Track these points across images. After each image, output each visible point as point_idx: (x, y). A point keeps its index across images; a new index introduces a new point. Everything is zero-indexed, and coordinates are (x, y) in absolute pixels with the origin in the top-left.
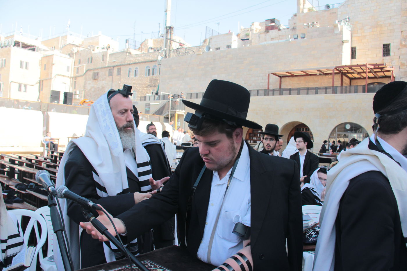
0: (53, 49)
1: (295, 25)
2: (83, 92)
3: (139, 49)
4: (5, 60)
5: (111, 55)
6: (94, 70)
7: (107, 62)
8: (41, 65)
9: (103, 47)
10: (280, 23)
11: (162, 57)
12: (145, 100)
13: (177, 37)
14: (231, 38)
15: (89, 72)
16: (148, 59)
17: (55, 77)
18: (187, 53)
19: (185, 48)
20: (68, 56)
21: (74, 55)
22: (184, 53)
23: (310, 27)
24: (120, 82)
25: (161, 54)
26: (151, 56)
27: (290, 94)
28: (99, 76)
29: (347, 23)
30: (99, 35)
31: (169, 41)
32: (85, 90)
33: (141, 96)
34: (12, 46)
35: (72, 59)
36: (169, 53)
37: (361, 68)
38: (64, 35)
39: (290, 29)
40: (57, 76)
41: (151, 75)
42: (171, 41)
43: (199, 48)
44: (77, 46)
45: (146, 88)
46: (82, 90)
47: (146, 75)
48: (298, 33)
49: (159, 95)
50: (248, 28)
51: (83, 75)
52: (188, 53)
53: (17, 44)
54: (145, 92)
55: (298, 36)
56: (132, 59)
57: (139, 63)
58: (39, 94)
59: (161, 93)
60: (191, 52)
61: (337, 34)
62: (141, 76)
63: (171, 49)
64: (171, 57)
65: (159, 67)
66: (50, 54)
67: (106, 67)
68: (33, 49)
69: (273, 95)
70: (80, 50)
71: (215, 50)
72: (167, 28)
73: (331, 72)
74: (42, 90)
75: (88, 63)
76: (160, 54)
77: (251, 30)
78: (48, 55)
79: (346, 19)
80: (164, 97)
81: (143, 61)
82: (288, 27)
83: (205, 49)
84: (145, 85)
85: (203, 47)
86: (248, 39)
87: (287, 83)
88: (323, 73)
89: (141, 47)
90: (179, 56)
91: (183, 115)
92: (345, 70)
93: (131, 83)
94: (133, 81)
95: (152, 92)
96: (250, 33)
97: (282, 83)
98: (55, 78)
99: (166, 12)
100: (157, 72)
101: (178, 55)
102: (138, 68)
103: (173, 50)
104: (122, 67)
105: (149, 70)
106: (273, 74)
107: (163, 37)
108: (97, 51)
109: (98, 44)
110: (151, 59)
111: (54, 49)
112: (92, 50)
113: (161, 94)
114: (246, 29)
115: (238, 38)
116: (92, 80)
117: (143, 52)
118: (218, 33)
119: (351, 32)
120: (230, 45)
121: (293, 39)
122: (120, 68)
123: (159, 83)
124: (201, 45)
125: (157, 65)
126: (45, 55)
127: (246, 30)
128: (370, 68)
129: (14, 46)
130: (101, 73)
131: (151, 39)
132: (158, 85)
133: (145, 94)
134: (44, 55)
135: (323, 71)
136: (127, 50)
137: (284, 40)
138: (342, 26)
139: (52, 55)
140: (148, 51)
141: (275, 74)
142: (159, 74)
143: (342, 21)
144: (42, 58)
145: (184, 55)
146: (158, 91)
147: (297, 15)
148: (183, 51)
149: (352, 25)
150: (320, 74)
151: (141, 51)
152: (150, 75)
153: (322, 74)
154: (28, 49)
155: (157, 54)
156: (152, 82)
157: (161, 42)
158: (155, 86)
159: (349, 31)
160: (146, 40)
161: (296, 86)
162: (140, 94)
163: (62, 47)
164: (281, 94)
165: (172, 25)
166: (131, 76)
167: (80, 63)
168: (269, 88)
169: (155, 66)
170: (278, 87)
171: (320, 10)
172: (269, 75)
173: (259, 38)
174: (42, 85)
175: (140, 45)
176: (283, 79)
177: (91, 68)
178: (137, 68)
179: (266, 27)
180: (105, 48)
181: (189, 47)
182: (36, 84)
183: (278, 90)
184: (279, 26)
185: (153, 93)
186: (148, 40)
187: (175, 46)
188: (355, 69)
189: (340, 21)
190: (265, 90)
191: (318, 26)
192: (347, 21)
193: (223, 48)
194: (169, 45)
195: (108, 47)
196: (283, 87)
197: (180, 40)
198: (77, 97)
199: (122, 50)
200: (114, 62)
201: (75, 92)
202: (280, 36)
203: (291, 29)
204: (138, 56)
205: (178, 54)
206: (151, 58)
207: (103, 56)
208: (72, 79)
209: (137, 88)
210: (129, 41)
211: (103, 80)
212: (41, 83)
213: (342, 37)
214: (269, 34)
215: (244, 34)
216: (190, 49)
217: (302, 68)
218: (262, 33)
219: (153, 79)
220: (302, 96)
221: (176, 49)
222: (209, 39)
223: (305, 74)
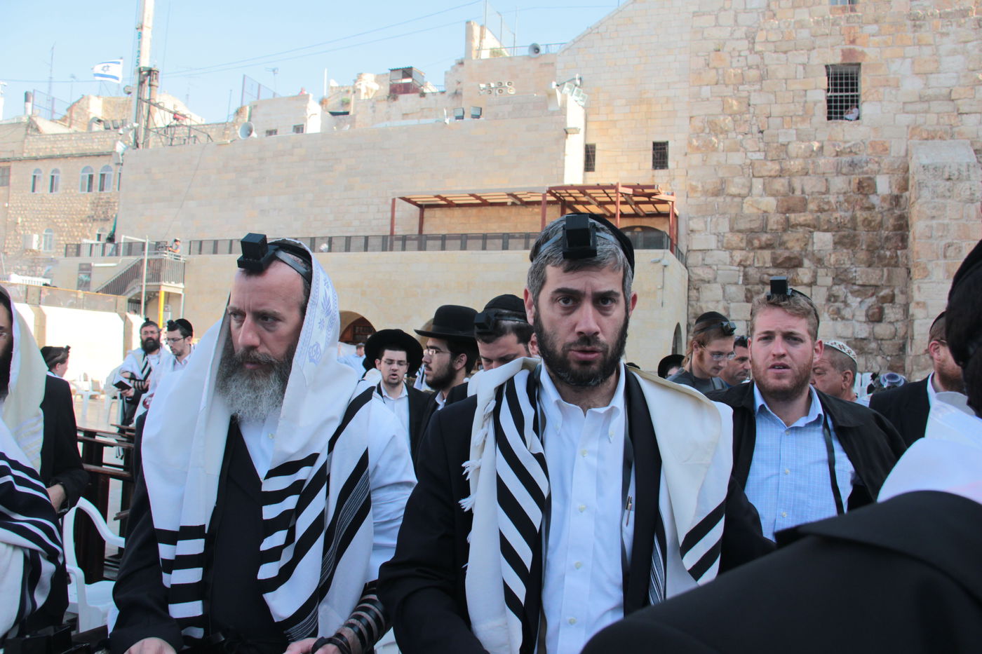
1: (459, 86)
3: (64, 119)
10: (425, 80)
11: (125, 144)
12: (78, 254)
13: (168, 98)
14: (306, 107)
16: (87, 148)
18: (193, 140)
19: (186, 126)
22: (185, 140)
23: (493, 92)
24: (7, 205)
25: (124, 138)
26: (96, 140)
27: (443, 248)
29: (576, 88)
31: (146, 105)
33: (67, 245)
36: (146, 136)
37: (605, 193)
39: (447, 94)
41: (96, 190)
42: (152, 107)
43: (224, 127)
45: (81, 224)
47: (83, 189)
48: (465, 105)
49: (116, 242)
50: (346, 87)
52: (195, 140)
54: (80, 234)
55: (466, 111)
56: (42, 145)
57: (64, 157)
59: (122, 238)
60: (203, 138)
61: (553, 113)
62: (68, 191)
63: (151, 126)
64: (151, 147)
65: (119, 171)
69: (404, 249)
71: (264, 135)
72: (140, 72)
73: (540, 199)
76: (120, 138)
77: (355, 92)
79: (575, 79)
80: (130, 248)
81: (74, 152)
82: (443, 89)
83: (239, 132)
84: (79, 216)
85: (234, 126)
86: (347, 113)
87: (438, 223)
88: (520, 200)
89: (68, 116)
90: (171, 145)
91: (180, 295)
92: (570, 195)
93: (40, 209)
94: (47, 205)
95: (99, 236)
96: (353, 98)
97: (425, 220)
99: (139, 31)
100: (112, 183)
101: (169, 143)
102: (60, 168)
103: (155, 130)
105: (91, 177)
106: (404, 199)
107: (129, 93)
110: (98, 149)
113: (122, 241)
114: (343, 87)
115: (322, 108)
117: (74, 128)
118: (274, 94)
119: (586, 110)
120: (303, 125)
121: (454, 119)
122: (9, 168)
123: (116, 212)
124: (230, 121)
125: (112, 165)
127: (342, 90)
128: (626, 194)
131: (98, 96)
132: (114, 216)
133: (78, 239)
135: (519, 196)
136: (29, 120)
137: (431, 121)
138: (566, 95)
140: (90, 126)
141: (408, 200)
142: (119, 189)
143: (564, 83)
145: (184, 143)
146: (114, 231)
147: (465, 63)
148: (181, 132)
149: (586, 95)
150: (513, 204)
151: (70, 127)
152: (94, 191)
153: (519, 203)
155: (113, 137)
156: (99, 208)
157: (125, 105)
158: (106, 220)
159: (581, 108)
160: (83, 97)
161: (459, 230)
162: (66, 239)
164: (422, 247)
165: (155, 66)
166: (39, 191)
168: (395, 234)
169: (107, 168)
170: (416, 231)
171: (518, 55)
172: (394, 200)
173: (374, 112)
175: (68, 110)
176: (427, 213)
178: (56, 171)
179: (391, 85)
181: (199, 125)
183: (414, 237)
184: (422, 86)
185: (102, 237)
186: (89, 99)
187: (161, 119)
188: (593, 195)
189: (561, 84)
190: (383, 236)
191: (512, 92)
192: (576, 85)
193: (286, 131)
194: (146, 115)
196: (426, 231)
197: (175, 106)
199: (14, 119)
202: (422, 109)
203: (449, 96)
204: (60, 139)
205: (170, 140)
206: (96, 147)
209: (58, 222)
210: (33, 96)
213: (565, 119)
214: (396, 103)
215: (337, 100)
216: (199, 128)
217: (473, 188)
218: (381, 101)
219: (101, 201)
220: (472, 254)
221: (163, 126)
222: (250, 107)
223: (478, 201)
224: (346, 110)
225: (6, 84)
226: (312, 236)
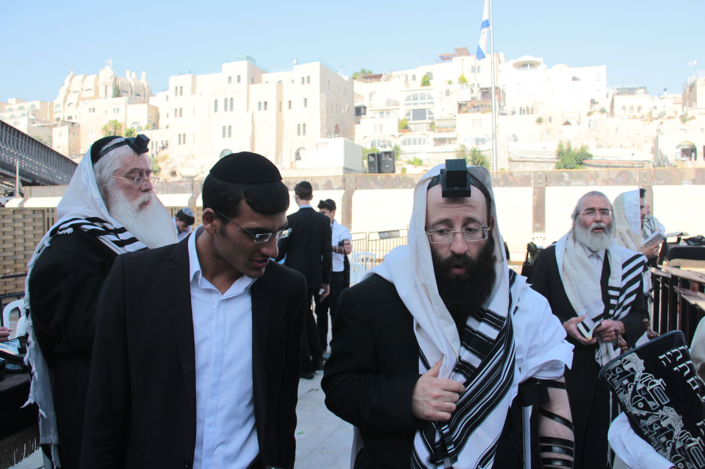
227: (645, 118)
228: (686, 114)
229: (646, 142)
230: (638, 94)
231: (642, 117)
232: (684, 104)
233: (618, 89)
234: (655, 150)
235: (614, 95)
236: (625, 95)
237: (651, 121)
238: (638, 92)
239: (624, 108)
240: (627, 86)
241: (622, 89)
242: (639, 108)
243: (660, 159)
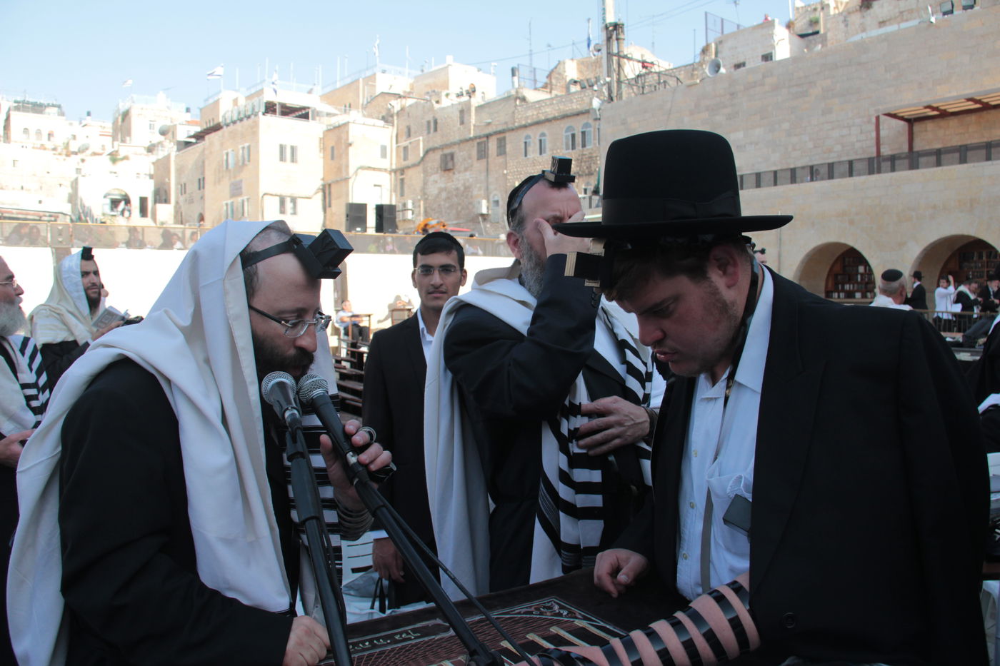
0: (348, 108)
2: (422, 203)
3: (545, 86)
4: (249, 147)
5: (479, 108)
6: (442, 148)
7: (472, 128)
8: (324, 149)
9: (458, 91)
11: (600, 100)
13: (635, 48)
14: (773, 34)
15: (431, 155)
16: (567, 109)
17: (356, 173)
18: (663, 84)
19: (656, 73)
20: (382, 123)
21: (395, 118)
22: (655, 87)
24: (505, 172)
25: (599, 95)
26: (575, 101)
27: (939, 164)
28: (456, 160)
30: (449, 65)
31: (615, 58)
32: (426, 196)
34: (260, 114)
35: (391, 127)
36: (619, 88)
38: (369, 73)
40: (360, 171)
41: (579, 147)
42: (621, 59)
43: (692, 68)
44: (400, 97)
46: (419, 197)
47: (567, 149)
50: (813, 4)
51: (419, 163)
52: (665, 85)
53: (270, 108)
55: (955, 4)
56: (530, 113)
57: (548, 120)
58: (325, 217)
60: (672, 82)
62: (555, 151)
63: (622, 78)
64: (624, 98)
65: (597, 127)
66: (341, 122)
67: (471, 139)
68: (303, 114)
69: (893, 169)
70: (407, 105)
71: (733, 70)
72: (607, 28)
74: (330, 206)
75: (429, 133)
76: (596, 94)
77: (823, 9)
78: (337, 124)
81: (557, 115)
83: (707, 71)
85: (702, 66)
86: (817, 33)
87: (929, 138)
89: (548, 82)
90: (643, 94)
94: (538, 167)
95: (584, 190)
96: (821, 15)
97: (915, 136)
98: (356, 175)
100: (592, 138)
101: (641, 92)
102: (546, 132)
103: (627, 82)
104: (509, 136)
105: (573, 136)
106: (889, 115)
107: (599, 50)
108: (445, 102)
109: (447, 87)
110: (577, 109)
111: (350, 110)
112: (434, 103)
114: (809, 6)
115: (790, 32)
116: (440, 171)
117: (554, 92)
118: (738, 26)
120: (772, 53)
121: (940, 16)
122: (504, 138)
124: (697, 60)
125: (591, 121)
126: (330, 125)
127: (809, 9)
129: (264, 114)
130: (460, 154)
131: (572, 59)
132: (597, 169)
134: (327, 126)
136: (517, 92)
137: (915, 23)
139: (346, 124)
140: (568, 88)
141: (894, 116)
142: (598, 144)
144: (324, 133)
145: (655, 90)
148: (651, 79)
151: (551, 92)
152: (577, 147)
154: (294, 115)
156: (583, 164)
157: (597, 63)
158: (590, 174)
160: (559, 63)
161: (956, 141)
163: (365, 103)
164: (914, 166)
165: (619, 20)
166: (530, 155)
167: (409, 135)
168: (881, 154)
169: (587, 125)
170: (905, 149)
172: (878, 118)
173: (847, 26)
174: (330, 193)
175: (547, 77)
176: (917, 127)
177: (436, 145)
178: (543, 135)
180: (465, 93)
181: (666, 70)
182: (316, 193)
183: (903, 156)
185: (588, 192)
186: (564, 63)
187: (631, 70)
190: (869, 159)
193: (754, 62)
194: (617, 69)
195: (470, 91)
196: (918, 146)
197: (642, 56)
198: (409, 215)
199: (504, 94)
200: (489, 124)
201: (404, 205)
202: (901, 13)
204: (543, 104)
205: (641, 89)
206: (575, 107)
207: (462, 112)
208: (393, 174)
210: (518, 70)
211: (466, 170)
212: (326, 190)
214: (871, 11)
215: (804, 21)
216: (668, 73)
217: (969, 92)
218: (853, 12)
219: (584, 157)
220: (974, 166)
221: (634, 76)
222: (716, 45)
223: (978, 106)
224: (816, 29)
225: (496, 64)
226: (792, 166)
227: (59, 150)
228: (117, 151)
229: (60, 185)
230: (49, 114)
231: (54, 149)
232: (114, 139)
233: (16, 102)
234: (73, 198)
235: (9, 110)
236: (28, 112)
237: (68, 155)
238: (48, 110)
239: (26, 131)
240: (31, 100)
241: (24, 102)
242: (50, 135)
243: (81, 211)
